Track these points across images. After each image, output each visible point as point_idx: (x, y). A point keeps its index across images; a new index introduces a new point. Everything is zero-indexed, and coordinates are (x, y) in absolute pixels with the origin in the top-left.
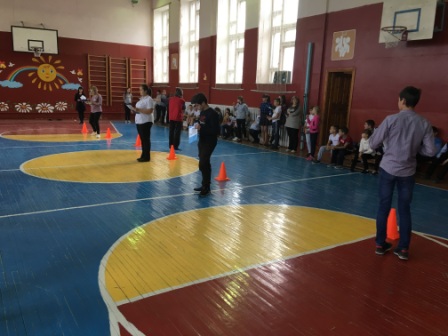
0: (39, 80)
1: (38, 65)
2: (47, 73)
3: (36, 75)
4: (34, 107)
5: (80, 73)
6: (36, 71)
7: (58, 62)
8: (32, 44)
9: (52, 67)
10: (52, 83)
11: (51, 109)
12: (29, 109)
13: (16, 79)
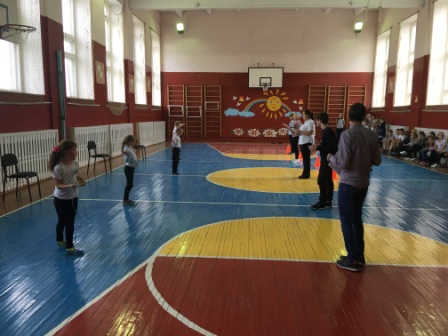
0: (267, 110)
1: (267, 97)
2: (274, 104)
3: (265, 106)
4: (262, 132)
5: (301, 102)
6: (265, 103)
7: (283, 94)
8: (263, 81)
9: (278, 99)
10: (277, 112)
11: (274, 134)
12: (258, 133)
13: (251, 110)
